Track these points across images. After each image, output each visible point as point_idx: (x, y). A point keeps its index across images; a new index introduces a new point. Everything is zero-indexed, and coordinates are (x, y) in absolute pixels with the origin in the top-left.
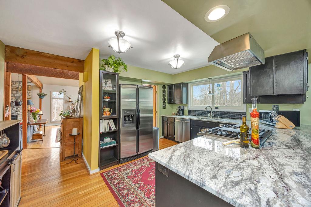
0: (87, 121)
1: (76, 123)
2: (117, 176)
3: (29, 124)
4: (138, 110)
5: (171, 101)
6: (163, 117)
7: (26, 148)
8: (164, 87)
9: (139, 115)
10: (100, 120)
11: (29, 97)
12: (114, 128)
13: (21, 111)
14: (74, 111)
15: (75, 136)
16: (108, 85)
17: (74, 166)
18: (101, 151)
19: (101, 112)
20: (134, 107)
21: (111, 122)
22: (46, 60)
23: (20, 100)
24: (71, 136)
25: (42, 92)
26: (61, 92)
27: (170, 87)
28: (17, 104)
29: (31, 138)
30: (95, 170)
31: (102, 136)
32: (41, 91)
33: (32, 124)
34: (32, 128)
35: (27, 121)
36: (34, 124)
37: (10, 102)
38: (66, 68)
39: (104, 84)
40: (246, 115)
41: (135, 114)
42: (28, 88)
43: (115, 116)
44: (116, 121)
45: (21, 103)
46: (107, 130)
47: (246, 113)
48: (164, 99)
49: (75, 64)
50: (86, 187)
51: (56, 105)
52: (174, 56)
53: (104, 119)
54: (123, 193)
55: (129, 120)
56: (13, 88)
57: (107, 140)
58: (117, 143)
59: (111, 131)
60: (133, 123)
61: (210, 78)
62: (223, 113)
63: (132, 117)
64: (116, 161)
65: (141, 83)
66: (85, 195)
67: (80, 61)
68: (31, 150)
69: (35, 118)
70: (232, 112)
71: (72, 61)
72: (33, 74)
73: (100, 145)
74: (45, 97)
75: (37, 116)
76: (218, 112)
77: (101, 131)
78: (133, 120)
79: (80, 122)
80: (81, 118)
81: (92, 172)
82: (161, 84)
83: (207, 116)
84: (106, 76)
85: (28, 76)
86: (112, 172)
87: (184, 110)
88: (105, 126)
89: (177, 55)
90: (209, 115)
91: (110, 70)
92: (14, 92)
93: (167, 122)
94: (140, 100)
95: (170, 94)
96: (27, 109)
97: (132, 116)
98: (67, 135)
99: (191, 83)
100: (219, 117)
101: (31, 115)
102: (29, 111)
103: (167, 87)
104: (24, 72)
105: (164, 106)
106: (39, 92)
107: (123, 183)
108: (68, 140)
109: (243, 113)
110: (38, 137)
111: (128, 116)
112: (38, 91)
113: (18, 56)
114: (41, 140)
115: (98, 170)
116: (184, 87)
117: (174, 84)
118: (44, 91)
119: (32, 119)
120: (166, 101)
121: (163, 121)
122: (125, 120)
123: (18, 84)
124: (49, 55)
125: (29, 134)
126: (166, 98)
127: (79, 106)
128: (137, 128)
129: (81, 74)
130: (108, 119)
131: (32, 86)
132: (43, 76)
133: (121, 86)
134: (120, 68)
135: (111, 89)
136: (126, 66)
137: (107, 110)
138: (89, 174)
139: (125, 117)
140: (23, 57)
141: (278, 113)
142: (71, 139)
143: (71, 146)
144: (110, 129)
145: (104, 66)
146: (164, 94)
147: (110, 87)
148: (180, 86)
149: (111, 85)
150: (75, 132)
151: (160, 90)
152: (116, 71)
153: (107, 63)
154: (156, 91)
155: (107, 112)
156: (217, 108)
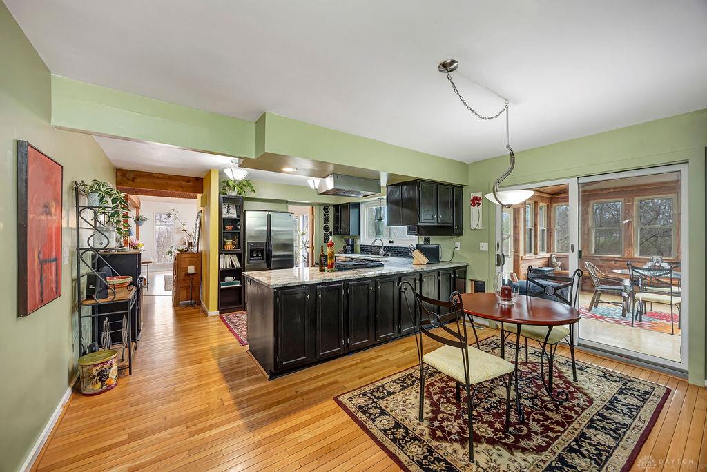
0: (206, 256)
1: (193, 259)
4: (269, 244)
5: (337, 232)
8: (327, 209)
9: (270, 252)
10: (219, 254)
12: (237, 265)
14: (190, 244)
15: (191, 274)
16: (231, 211)
18: (222, 292)
19: (222, 245)
20: (264, 240)
21: (235, 258)
22: (158, 181)
24: (187, 274)
25: (140, 215)
26: (170, 214)
27: (337, 207)
30: (214, 311)
31: (223, 274)
32: (138, 213)
38: (181, 189)
39: (225, 210)
41: (265, 248)
43: (239, 250)
44: (240, 257)
46: (228, 267)
48: (326, 228)
49: (191, 183)
53: (225, 254)
55: (257, 256)
57: (229, 279)
58: (241, 283)
59: (233, 268)
60: (263, 260)
63: (262, 252)
64: (240, 306)
65: (285, 205)
67: (197, 179)
71: (187, 179)
73: (219, 285)
76: (392, 247)
77: (221, 267)
78: (262, 256)
79: (199, 259)
80: (199, 254)
81: (210, 314)
82: (320, 204)
84: (226, 200)
85: (129, 195)
87: (353, 245)
88: (225, 263)
91: (232, 193)
95: (337, 220)
97: (261, 250)
98: (183, 274)
99: (365, 202)
103: (332, 209)
105: (326, 239)
106: (136, 216)
108: (184, 279)
111: (257, 251)
113: (128, 179)
115: (217, 313)
116: (353, 208)
117: (340, 205)
118: (142, 213)
120: (331, 231)
122: (251, 255)
126: (331, 225)
127: (197, 237)
128: (268, 266)
129: (199, 195)
130: (231, 254)
132: (150, 195)
133: (247, 213)
134: (245, 189)
135: (235, 216)
136: (252, 187)
137: (229, 243)
138: (207, 316)
139: (252, 252)
140: (133, 181)
141: (418, 247)
142: (187, 278)
143: (187, 288)
144: (233, 265)
145: (224, 188)
146: (326, 219)
147: (233, 214)
148: (347, 206)
149: (235, 211)
150: (191, 269)
151: (319, 213)
152: (240, 194)
153: (228, 185)
154: (313, 214)
155: (229, 244)
156: (391, 242)
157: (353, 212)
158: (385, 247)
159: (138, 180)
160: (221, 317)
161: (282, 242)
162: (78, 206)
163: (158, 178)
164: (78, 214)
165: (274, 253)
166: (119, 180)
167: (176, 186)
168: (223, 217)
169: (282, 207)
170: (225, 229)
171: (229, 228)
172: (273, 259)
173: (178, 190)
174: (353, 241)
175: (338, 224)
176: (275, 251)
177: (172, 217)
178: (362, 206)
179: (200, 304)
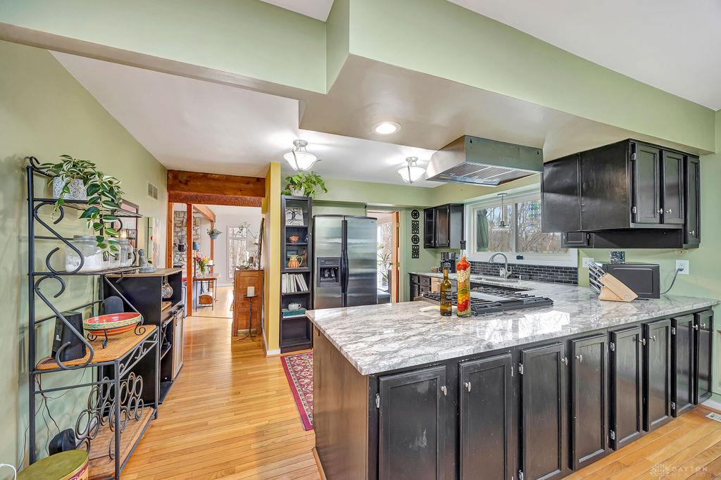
0: (268, 275)
1: (253, 278)
2: (303, 363)
3: (195, 280)
4: (344, 259)
5: (430, 243)
6: (412, 276)
7: (191, 315)
8: (415, 214)
9: (346, 269)
10: (281, 273)
11: (196, 237)
12: (304, 288)
13: (186, 260)
14: (251, 259)
15: (251, 297)
16: (296, 217)
17: (249, 343)
18: (284, 323)
19: (285, 260)
20: (338, 255)
21: (301, 279)
22: (213, 183)
23: (185, 242)
24: (246, 298)
25: (215, 228)
26: (242, 227)
27: (429, 212)
28: (181, 248)
29: (198, 302)
30: (274, 350)
31: (286, 299)
32: (212, 227)
33: (199, 280)
34: (199, 285)
35: (193, 275)
36: (201, 280)
37: (173, 245)
38: (240, 193)
39: (289, 217)
40: (577, 273)
41: (339, 266)
42: (195, 222)
43: (306, 269)
44: (308, 276)
45: (185, 247)
46: (293, 291)
47: (576, 269)
48: (415, 239)
49: (251, 186)
50: (259, 369)
51: (239, 251)
52: (407, 160)
53: (289, 273)
54: (303, 381)
55: (330, 276)
56: (176, 222)
57: (294, 307)
59: (299, 293)
60: (337, 281)
61: (504, 192)
62: (531, 269)
63: (336, 271)
64: (307, 343)
65: (363, 209)
66: (254, 376)
67: (258, 179)
68: (198, 318)
69: (202, 270)
70: (548, 267)
71: (247, 180)
72: (200, 203)
73: (281, 314)
74: (219, 236)
75: (206, 268)
76: (522, 266)
77: (284, 291)
78: (336, 275)
79: (260, 277)
80: (261, 272)
81: (269, 353)
82: (407, 208)
83: (498, 275)
84: (291, 203)
85: (193, 205)
86: (298, 357)
87: (454, 261)
88: (289, 284)
89: (411, 158)
90: (503, 272)
91: (299, 193)
92: (178, 229)
93: (419, 286)
94: (349, 241)
95: (430, 228)
96: (193, 256)
97: (334, 269)
98: (242, 297)
99: (471, 203)
100: (520, 277)
101: (197, 267)
102: (195, 258)
103: (422, 214)
104: (188, 201)
105: (415, 253)
106: (210, 229)
107: (308, 371)
108: (243, 304)
109: (571, 268)
110: (207, 300)
111: (330, 269)
112: (208, 227)
113: (181, 182)
114: (211, 305)
115: (278, 351)
116: (453, 212)
117: (435, 208)
118: (217, 227)
119: (199, 271)
120: (421, 243)
121: (412, 284)
122: (322, 275)
123: (182, 215)
124: (217, 176)
125: (196, 295)
126: (421, 235)
128: (344, 290)
130: (295, 273)
131: (201, 219)
133: (316, 218)
134: (314, 188)
135: (302, 224)
136: (323, 184)
137: (294, 258)
138: (265, 355)
139: (323, 270)
140: (186, 184)
141: (607, 269)
142: (246, 302)
143: (246, 314)
144: (299, 289)
145: (288, 188)
146: (415, 227)
147: (299, 221)
148: (446, 210)
149: (302, 217)
150: (251, 292)
151: (406, 220)
152: (308, 194)
153: (293, 182)
154: (398, 222)
155: (294, 261)
156: (519, 258)
157: (454, 218)
158: (509, 265)
159: (192, 183)
160: (282, 358)
161: (362, 256)
162: (31, 200)
163: (214, 180)
164: (33, 214)
165: (352, 271)
166: (170, 183)
167: (234, 189)
168: (288, 224)
169: (359, 212)
170: (288, 240)
171: (294, 239)
172: (350, 278)
173: (235, 194)
174: (454, 256)
175: (431, 233)
176: (353, 267)
177: (244, 230)
178: (467, 209)
179: (261, 334)
